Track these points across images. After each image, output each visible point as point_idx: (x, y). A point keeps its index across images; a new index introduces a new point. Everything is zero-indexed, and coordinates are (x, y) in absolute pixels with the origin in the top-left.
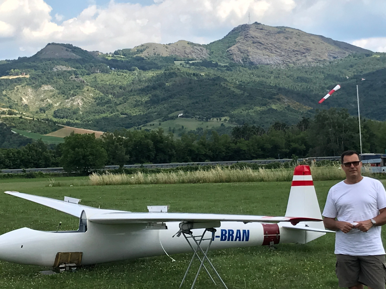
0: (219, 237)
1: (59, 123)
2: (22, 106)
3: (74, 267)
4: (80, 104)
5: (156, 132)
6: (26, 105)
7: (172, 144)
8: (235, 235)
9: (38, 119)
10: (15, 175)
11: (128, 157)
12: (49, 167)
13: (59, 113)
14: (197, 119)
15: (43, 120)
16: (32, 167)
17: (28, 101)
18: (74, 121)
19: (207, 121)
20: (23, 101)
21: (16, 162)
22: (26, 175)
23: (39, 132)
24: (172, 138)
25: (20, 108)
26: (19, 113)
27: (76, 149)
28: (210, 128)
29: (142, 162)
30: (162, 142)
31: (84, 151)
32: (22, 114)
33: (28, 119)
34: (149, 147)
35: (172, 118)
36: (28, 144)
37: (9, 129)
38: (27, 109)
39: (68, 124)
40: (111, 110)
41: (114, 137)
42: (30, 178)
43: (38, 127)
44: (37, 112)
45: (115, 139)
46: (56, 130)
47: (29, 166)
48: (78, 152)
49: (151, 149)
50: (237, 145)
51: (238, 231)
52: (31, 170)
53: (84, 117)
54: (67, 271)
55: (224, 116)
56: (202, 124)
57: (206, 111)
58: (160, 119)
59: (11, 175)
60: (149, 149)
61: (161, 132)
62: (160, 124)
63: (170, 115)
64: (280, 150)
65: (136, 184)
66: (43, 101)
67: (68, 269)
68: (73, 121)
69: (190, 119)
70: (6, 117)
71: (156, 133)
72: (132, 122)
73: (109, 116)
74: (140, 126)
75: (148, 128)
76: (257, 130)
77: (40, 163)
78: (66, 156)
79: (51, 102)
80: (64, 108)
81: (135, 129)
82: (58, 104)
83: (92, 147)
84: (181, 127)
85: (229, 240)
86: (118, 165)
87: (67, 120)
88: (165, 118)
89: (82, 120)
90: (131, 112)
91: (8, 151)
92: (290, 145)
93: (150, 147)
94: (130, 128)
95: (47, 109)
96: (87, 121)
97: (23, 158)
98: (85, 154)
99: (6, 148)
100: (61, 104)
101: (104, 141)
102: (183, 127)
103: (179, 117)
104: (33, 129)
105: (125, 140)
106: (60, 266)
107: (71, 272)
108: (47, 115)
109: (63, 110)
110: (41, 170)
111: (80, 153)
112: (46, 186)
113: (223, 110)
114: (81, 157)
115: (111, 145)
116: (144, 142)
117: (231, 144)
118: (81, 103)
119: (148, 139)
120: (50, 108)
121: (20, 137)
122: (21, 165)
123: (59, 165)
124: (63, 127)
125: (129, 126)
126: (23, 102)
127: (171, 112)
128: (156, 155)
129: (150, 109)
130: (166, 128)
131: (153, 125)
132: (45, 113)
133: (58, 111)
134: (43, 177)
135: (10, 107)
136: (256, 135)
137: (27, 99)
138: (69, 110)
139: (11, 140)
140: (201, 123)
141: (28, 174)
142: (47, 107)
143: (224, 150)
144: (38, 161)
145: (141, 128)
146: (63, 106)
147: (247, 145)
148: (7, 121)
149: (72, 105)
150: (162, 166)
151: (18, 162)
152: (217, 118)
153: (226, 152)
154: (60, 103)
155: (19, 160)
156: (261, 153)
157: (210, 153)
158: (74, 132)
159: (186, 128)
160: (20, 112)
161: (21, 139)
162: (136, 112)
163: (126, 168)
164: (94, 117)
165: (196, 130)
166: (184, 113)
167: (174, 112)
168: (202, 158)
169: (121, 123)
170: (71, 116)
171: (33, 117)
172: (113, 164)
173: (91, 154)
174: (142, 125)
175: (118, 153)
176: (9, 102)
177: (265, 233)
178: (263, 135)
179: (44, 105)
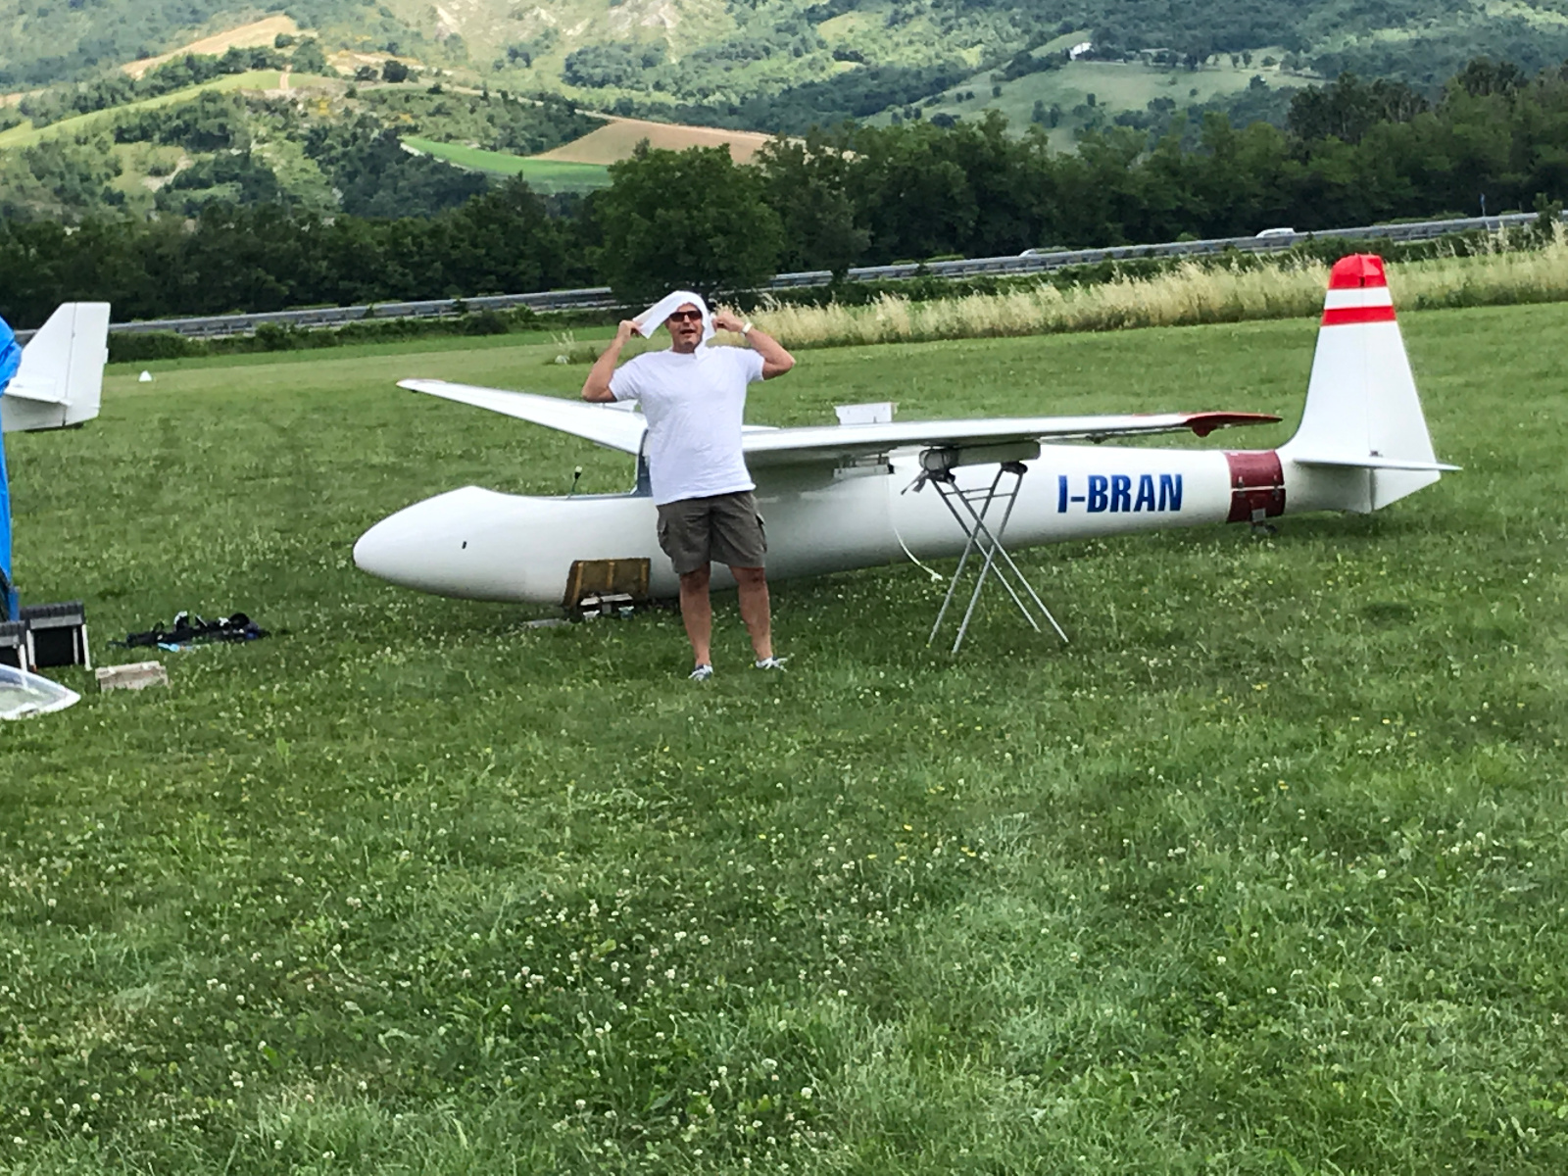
0: (1082, 499)
1: (590, 107)
2: (436, 40)
3: (626, 603)
4: (669, 25)
5: (975, 128)
6: (454, 37)
7: (1042, 175)
8: (1134, 492)
9: (504, 95)
10: (428, 324)
11: (864, 234)
12: (557, 287)
13: (584, 63)
14: (1150, 62)
15: (523, 96)
16: (491, 292)
17: (459, 19)
18: (648, 95)
19: (1193, 69)
20: (441, 19)
21: (429, 274)
22: (469, 323)
23: (510, 145)
24: (1041, 149)
25: (429, 50)
26: (429, 73)
27: (660, 211)
28: (1203, 98)
29: (923, 255)
30: (1001, 169)
31: (690, 218)
32: (438, 74)
33: (466, 96)
34: (949, 190)
35: (1048, 65)
36: (473, 196)
37: (391, 138)
38: (459, 52)
39: (625, 109)
40: (794, 41)
41: (808, 157)
42: (484, 333)
43: (504, 128)
44: (498, 66)
45: (811, 163)
46: (576, 134)
47: (480, 286)
48: (666, 225)
49: (958, 198)
50: (1310, 164)
51: (1147, 479)
52: (486, 302)
53: (688, 77)
54: (607, 616)
55: (1264, 45)
56: (1173, 83)
57: (1188, 28)
58: (995, 71)
59: (411, 323)
60: (952, 197)
61: (994, 125)
62: (997, 93)
63: (1037, 54)
64: (1490, 180)
65: (881, 341)
66: (520, 18)
67: (608, 610)
68: (642, 94)
69: (1120, 62)
70: (377, 91)
71: (974, 134)
72: (884, 90)
73: (786, 68)
74: (914, 105)
75: (948, 111)
76: (1395, 99)
77: (523, 273)
78: (620, 242)
79: (554, 21)
80: (603, 42)
81: (895, 116)
82: (580, 28)
83: (722, 203)
84: (1084, 101)
85: (1114, 508)
86: (825, 269)
87: (617, 91)
88: (1018, 67)
89: (679, 91)
90: (875, 47)
91: (395, 229)
92: (1532, 157)
93: (956, 190)
94: (874, 113)
95: (537, 49)
96: (700, 90)
97: (455, 254)
98: (693, 233)
99: (386, 219)
100: (592, 25)
101: (769, 175)
102: (1091, 98)
103: (1073, 57)
104: (487, 136)
105: (853, 167)
106: (585, 602)
107: (618, 618)
108: (538, 76)
109: (603, 50)
110: (527, 301)
111: (675, 229)
112: (548, 363)
113: (1260, 18)
114: (681, 243)
115: (798, 190)
116: (928, 171)
117: (1284, 164)
118: (674, 21)
119: (946, 156)
120: (548, 47)
121: (439, 169)
122: (447, 283)
123: (596, 278)
124: (605, 122)
125: (872, 105)
126: (440, 24)
127: (1043, 39)
128: (980, 221)
129: (954, 32)
130: (1021, 106)
131: (970, 96)
132: (529, 65)
133: (582, 57)
134: (537, 328)
135: (392, 48)
136: (1390, 121)
137: (458, 12)
138: (627, 49)
139: (401, 184)
140: (1168, 78)
141: (475, 319)
142: (537, 44)
143: (1258, 190)
144: (515, 264)
145: (918, 114)
146: (604, 33)
147: (1352, 162)
148: (385, 106)
149: (637, 30)
150: (1002, 267)
151: (436, 270)
152: (1235, 54)
153: (1267, 198)
154: (587, 21)
155: (438, 264)
156: (1413, 192)
157: (1199, 205)
158: (647, 142)
159: (1103, 104)
160: (430, 69)
161: (441, 177)
162: (897, 45)
163: (860, 281)
164: (726, 74)
165: (1145, 109)
166: (1097, 39)
167: (1053, 37)
168: (1168, 227)
169: (838, 97)
170: (633, 75)
171: (485, 84)
172: (807, 267)
173: (718, 230)
174: (923, 101)
175: (825, 223)
176: (386, 30)
177: (1235, 484)
178: (1418, 118)
179: (524, 35)
